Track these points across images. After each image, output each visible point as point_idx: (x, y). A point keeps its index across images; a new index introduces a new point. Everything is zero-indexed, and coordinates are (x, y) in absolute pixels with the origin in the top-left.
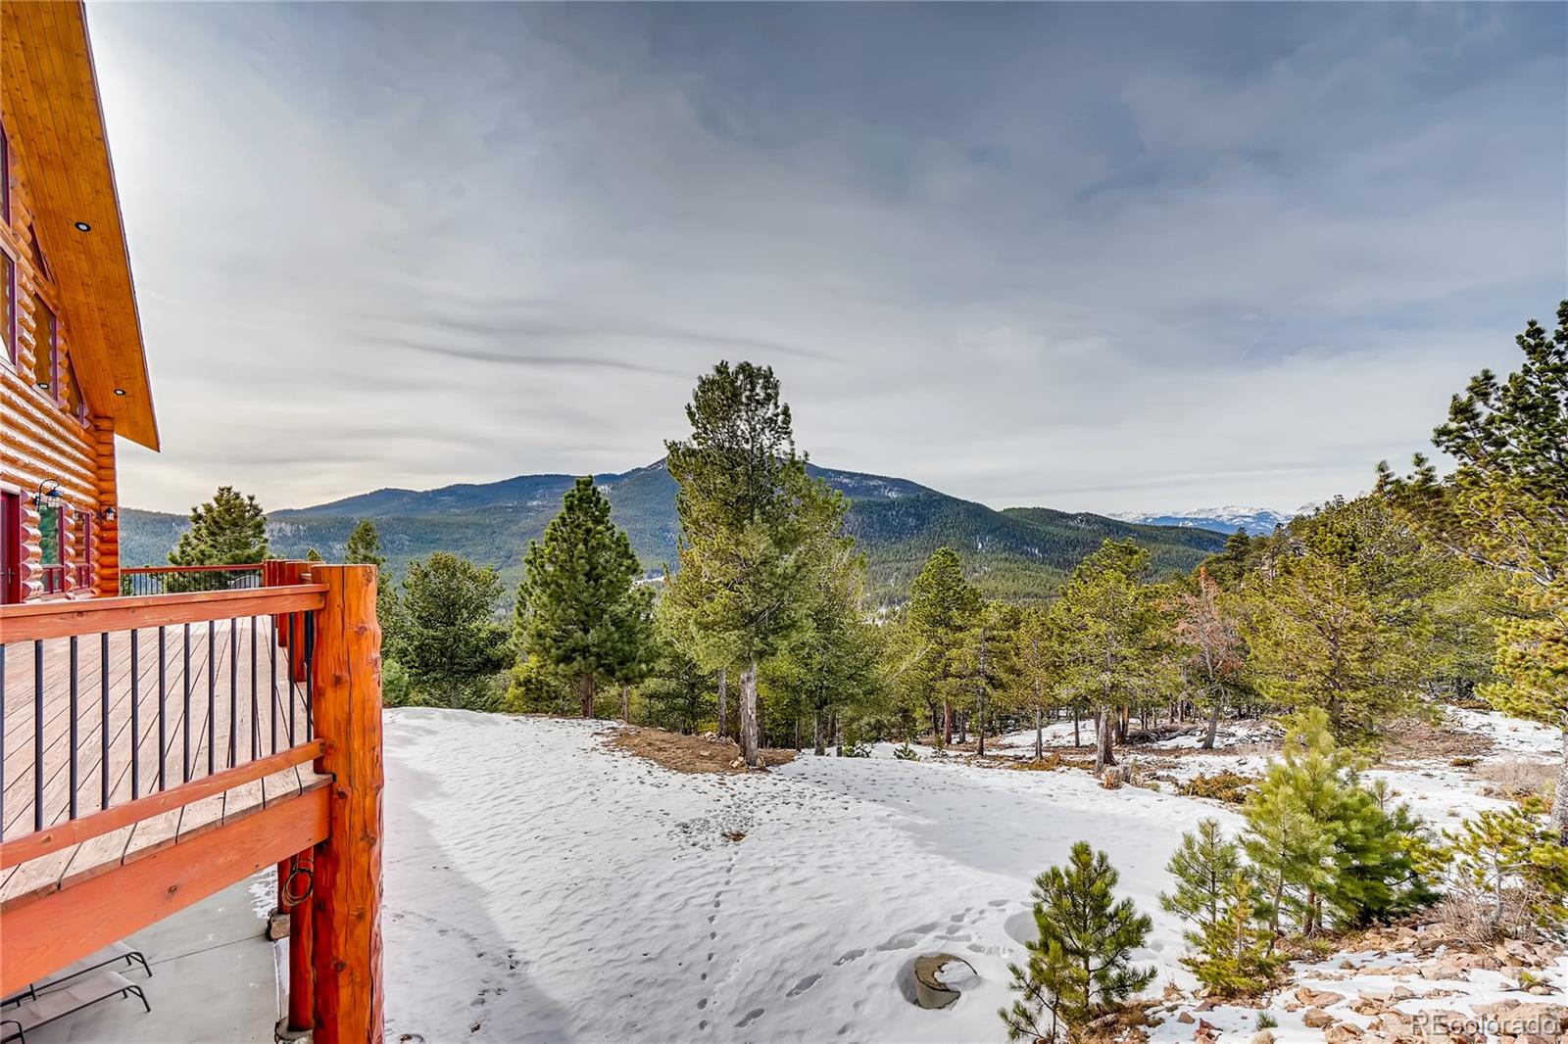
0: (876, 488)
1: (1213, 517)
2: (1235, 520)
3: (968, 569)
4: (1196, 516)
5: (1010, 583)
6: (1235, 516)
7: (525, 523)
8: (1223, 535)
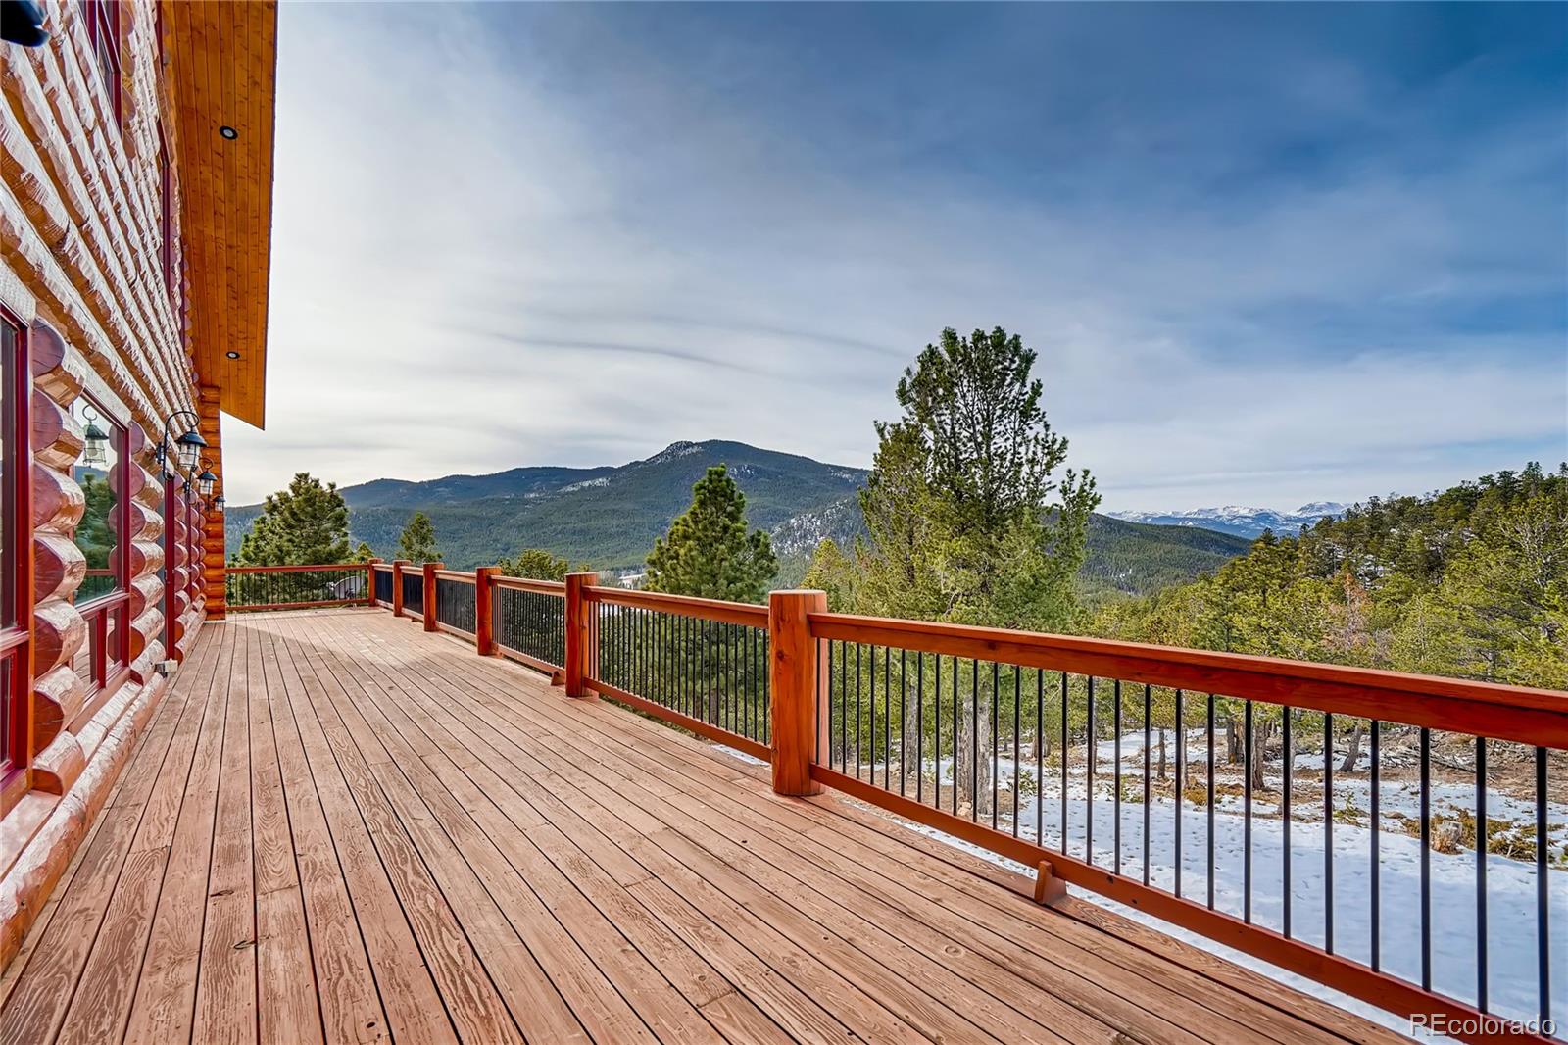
1: (1213, 517)
2: (1235, 520)
4: (1196, 516)
6: (1235, 517)
7: (523, 516)
8: (1225, 535)
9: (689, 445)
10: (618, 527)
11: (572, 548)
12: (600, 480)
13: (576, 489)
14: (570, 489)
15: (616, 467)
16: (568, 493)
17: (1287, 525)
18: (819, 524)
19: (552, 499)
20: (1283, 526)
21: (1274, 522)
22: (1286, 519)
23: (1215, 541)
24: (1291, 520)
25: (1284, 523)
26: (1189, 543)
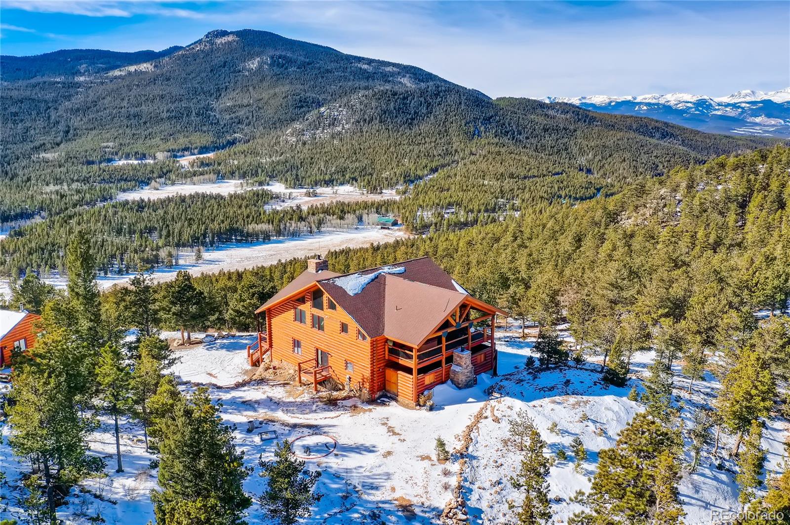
0: (393, 74)
1: (663, 102)
2: (680, 105)
3: (466, 152)
4: (650, 101)
5: (498, 165)
6: (680, 102)
7: (78, 99)
8: (665, 123)
9: (224, 33)
10: (168, 111)
11: (128, 131)
12: (145, 65)
13: (123, 73)
14: (117, 73)
15: (157, 51)
16: (116, 78)
17: (718, 109)
18: (344, 113)
19: (102, 83)
20: (716, 110)
21: (709, 107)
22: (719, 105)
23: (657, 129)
24: (722, 105)
25: (717, 107)
26: (637, 130)
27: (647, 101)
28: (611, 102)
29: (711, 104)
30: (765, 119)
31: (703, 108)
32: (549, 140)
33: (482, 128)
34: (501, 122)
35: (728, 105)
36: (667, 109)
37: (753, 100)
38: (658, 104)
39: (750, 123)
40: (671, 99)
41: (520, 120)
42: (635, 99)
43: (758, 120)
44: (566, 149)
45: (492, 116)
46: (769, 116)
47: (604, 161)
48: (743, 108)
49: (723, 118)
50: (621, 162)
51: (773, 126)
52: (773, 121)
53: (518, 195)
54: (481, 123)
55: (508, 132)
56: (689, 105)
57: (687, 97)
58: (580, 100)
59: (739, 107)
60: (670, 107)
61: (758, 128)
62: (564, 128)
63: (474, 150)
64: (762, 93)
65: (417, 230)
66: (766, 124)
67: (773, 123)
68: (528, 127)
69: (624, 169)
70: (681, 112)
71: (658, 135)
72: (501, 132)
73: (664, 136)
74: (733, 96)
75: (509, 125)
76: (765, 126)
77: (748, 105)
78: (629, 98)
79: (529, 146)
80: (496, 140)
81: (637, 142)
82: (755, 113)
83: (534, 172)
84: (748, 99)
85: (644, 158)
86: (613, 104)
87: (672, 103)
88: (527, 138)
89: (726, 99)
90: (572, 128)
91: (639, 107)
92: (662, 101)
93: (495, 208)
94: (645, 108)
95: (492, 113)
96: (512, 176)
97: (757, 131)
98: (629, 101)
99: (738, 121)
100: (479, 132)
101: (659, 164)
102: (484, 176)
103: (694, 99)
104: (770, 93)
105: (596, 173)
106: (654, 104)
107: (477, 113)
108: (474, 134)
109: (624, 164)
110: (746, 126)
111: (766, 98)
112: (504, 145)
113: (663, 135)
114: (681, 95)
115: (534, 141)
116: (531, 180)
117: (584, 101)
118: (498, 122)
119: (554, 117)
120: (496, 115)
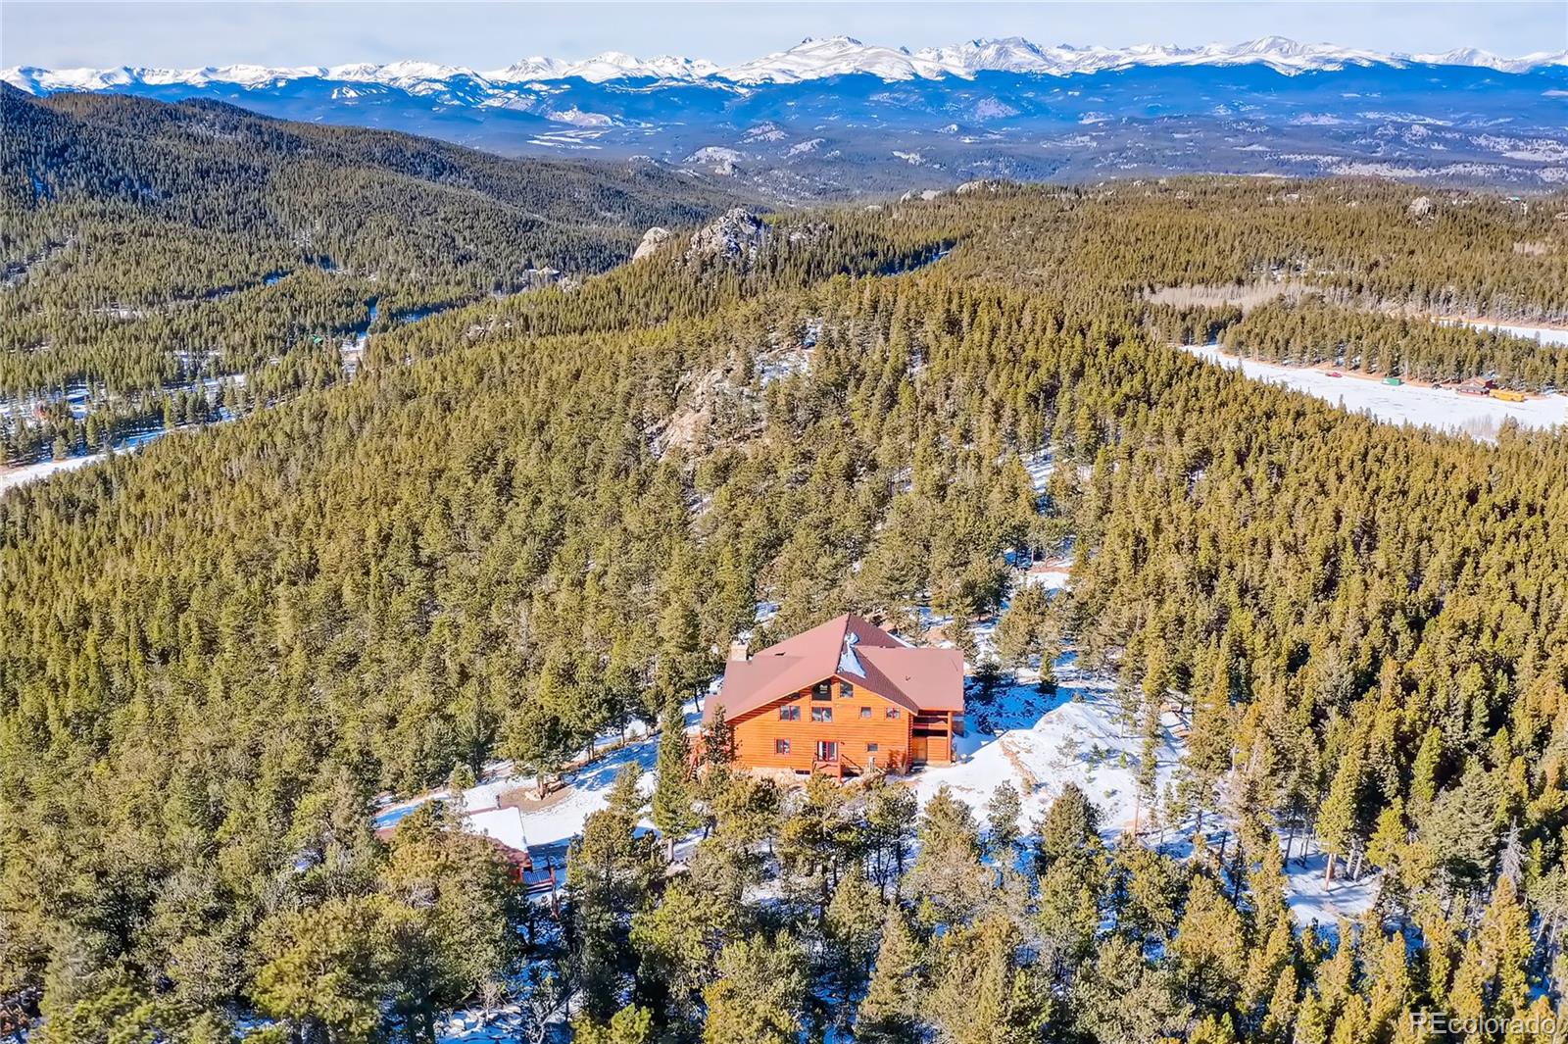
1: (386, 81)
2: (420, 87)
4: (358, 78)
6: (419, 81)
8: (433, 143)
17: (494, 96)
20: (489, 96)
21: (476, 90)
22: (493, 86)
23: (421, 156)
24: (498, 87)
25: (490, 92)
26: (385, 161)
27: (353, 78)
28: (276, 80)
29: (478, 86)
30: (581, 115)
31: (465, 92)
32: (218, 196)
33: (51, 177)
34: (94, 158)
35: (509, 87)
36: (397, 97)
37: (552, 77)
38: (376, 85)
39: (555, 123)
40: (401, 73)
41: (136, 151)
42: (325, 72)
43: (568, 117)
44: (263, 215)
45: (65, 147)
46: (585, 108)
47: (349, 238)
48: (537, 93)
49: (506, 114)
50: (387, 238)
51: (595, 128)
52: (593, 119)
53: (214, 338)
54: (44, 162)
55: (117, 183)
56: (438, 86)
57: (431, 70)
58: (203, 74)
59: (530, 91)
60: (401, 92)
61: (571, 133)
62: (241, 167)
63: (53, 234)
64: (563, 63)
65: (17, 454)
66: (584, 124)
67: (594, 122)
68: (161, 166)
69: (397, 252)
70: (427, 103)
71: (426, 169)
72: (102, 184)
73: (439, 170)
74: (513, 68)
75: (114, 164)
76: (582, 128)
77: (545, 88)
78: (313, 71)
79: (177, 213)
80: (96, 205)
81: (401, 190)
82: (562, 104)
83: (221, 279)
84: (544, 75)
85: (424, 225)
86: (281, 84)
87: (404, 83)
88: (167, 194)
89: (502, 75)
90: (257, 163)
91: (340, 92)
92: (383, 78)
93: (181, 376)
94: (352, 94)
95: (61, 138)
96: (178, 293)
97: (571, 137)
98: (315, 78)
99: (533, 120)
100: (45, 187)
101: (456, 235)
102: (113, 299)
103: (444, 75)
104: (577, 64)
105: (341, 264)
106: (369, 85)
107: (24, 139)
108: (35, 194)
109: (392, 241)
110: (551, 130)
111: (573, 73)
112: (121, 217)
113: (436, 169)
114: (417, 66)
115: (186, 201)
116: (227, 297)
117: (213, 77)
118: (85, 158)
119: (209, 141)
120: (75, 142)
